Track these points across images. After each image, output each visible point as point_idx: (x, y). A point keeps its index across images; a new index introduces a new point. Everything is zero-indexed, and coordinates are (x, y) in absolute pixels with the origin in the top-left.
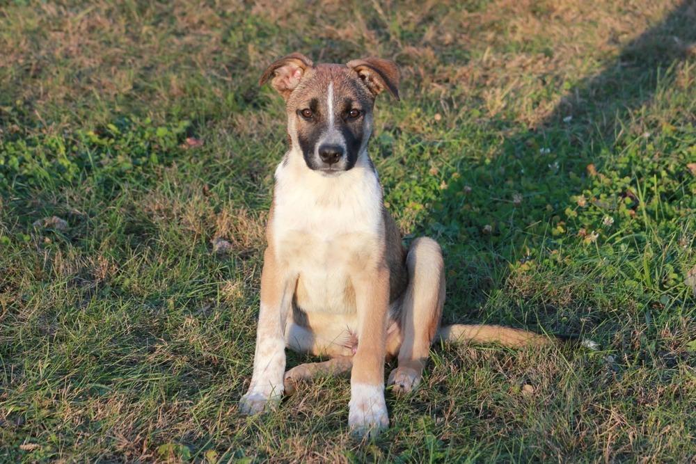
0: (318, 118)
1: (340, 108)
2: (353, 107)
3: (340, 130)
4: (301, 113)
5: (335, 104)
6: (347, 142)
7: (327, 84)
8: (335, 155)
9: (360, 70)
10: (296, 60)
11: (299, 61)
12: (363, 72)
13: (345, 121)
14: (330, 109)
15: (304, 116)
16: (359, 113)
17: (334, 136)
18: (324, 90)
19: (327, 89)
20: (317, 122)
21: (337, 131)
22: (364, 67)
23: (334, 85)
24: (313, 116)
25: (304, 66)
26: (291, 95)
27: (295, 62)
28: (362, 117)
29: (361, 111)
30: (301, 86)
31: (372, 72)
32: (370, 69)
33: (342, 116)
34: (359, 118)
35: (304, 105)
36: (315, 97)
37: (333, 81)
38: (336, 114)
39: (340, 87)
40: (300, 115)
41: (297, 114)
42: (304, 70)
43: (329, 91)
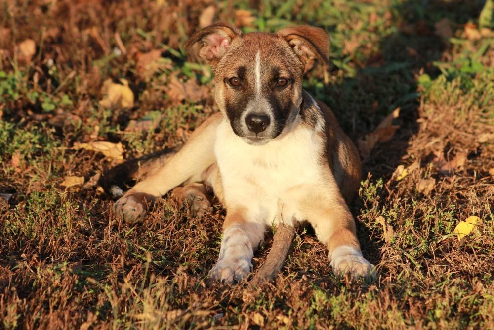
0: (245, 86)
1: (267, 76)
2: (282, 75)
3: (267, 98)
4: (229, 81)
5: (262, 72)
7: (255, 52)
8: (261, 124)
9: (291, 39)
10: (225, 28)
11: (228, 30)
12: (293, 42)
13: (273, 89)
14: (258, 78)
15: (232, 84)
16: (287, 81)
17: (262, 105)
18: (251, 59)
19: (254, 58)
20: (244, 90)
21: (264, 100)
22: (294, 36)
23: (262, 53)
24: (241, 85)
25: (234, 35)
26: (219, 64)
27: (224, 30)
28: (290, 86)
29: (290, 80)
30: (228, 54)
31: (303, 41)
32: (301, 38)
33: (269, 84)
34: (287, 86)
35: (232, 74)
36: (243, 66)
37: (261, 49)
38: (264, 82)
39: (268, 55)
40: (228, 83)
41: (224, 82)
42: (232, 39)
43: (256, 60)
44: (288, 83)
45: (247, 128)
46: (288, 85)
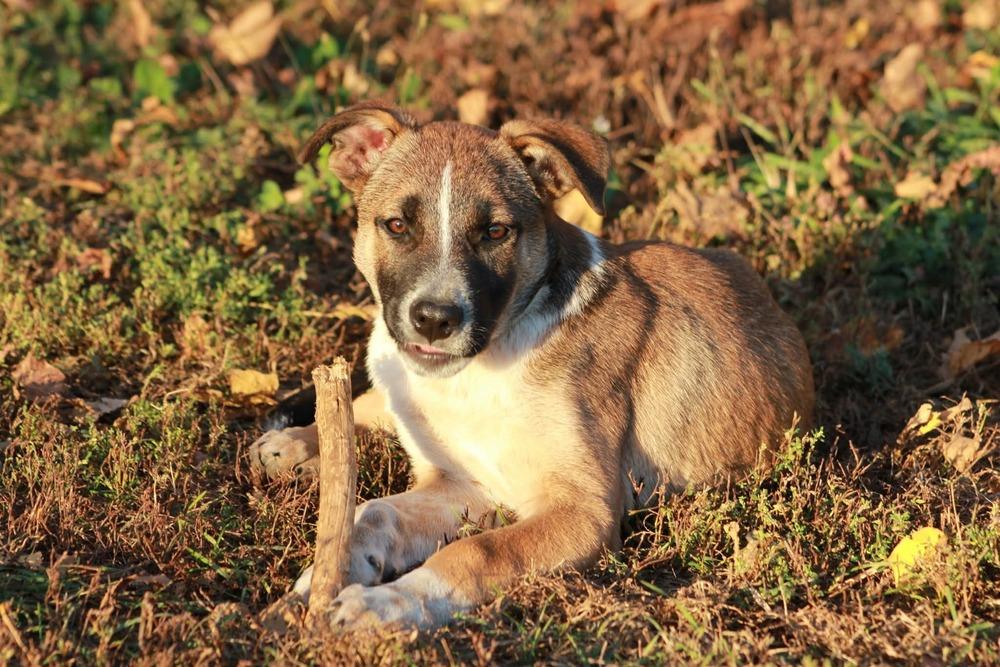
0: (418, 238)
1: (465, 218)
2: (496, 219)
3: (462, 268)
4: (387, 224)
5: (455, 205)
6: (474, 298)
7: (440, 166)
8: (444, 324)
9: (525, 146)
10: (380, 113)
11: (387, 117)
12: (530, 151)
13: (475, 247)
14: (445, 222)
15: (390, 230)
16: (507, 230)
17: (447, 282)
18: (433, 179)
19: (439, 176)
20: (416, 245)
21: (456, 271)
22: (534, 140)
23: (456, 168)
24: (408, 233)
25: (398, 127)
26: (367, 187)
27: (379, 118)
28: (512, 240)
29: (512, 227)
30: (385, 166)
31: (549, 152)
32: (547, 145)
33: (468, 237)
34: (505, 241)
35: (391, 210)
36: (414, 193)
37: (455, 159)
38: (456, 232)
39: (468, 173)
40: (383, 228)
41: (376, 225)
42: (394, 134)
43: (443, 182)
44: (509, 233)
45: (411, 327)
46: (509, 238)
